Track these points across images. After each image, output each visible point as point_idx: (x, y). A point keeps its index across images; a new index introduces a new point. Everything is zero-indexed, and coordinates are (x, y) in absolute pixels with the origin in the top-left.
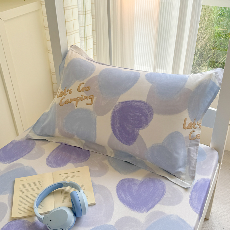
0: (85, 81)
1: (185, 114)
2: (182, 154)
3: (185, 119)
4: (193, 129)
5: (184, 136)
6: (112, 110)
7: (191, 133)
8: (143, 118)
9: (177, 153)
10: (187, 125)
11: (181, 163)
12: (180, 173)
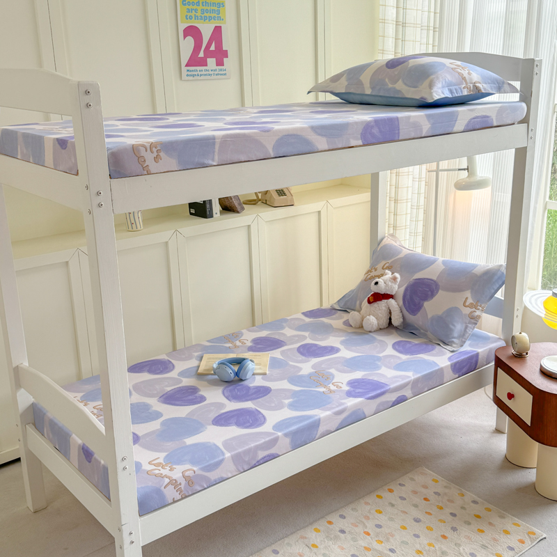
0: (390, 261)
1: (468, 294)
2: (458, 328)
3: (467, 298)
4: (474, 309)
5: (464, 313)
6: (406, 285)
7: (471, 312)
8: (430, 293)
9: (454, 326)
10: (467, 304)
11: (456, 335)
12: (453, 342)
